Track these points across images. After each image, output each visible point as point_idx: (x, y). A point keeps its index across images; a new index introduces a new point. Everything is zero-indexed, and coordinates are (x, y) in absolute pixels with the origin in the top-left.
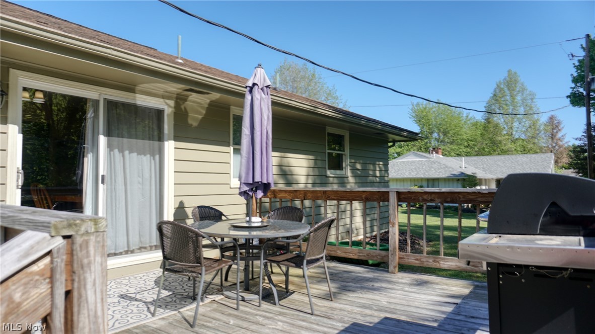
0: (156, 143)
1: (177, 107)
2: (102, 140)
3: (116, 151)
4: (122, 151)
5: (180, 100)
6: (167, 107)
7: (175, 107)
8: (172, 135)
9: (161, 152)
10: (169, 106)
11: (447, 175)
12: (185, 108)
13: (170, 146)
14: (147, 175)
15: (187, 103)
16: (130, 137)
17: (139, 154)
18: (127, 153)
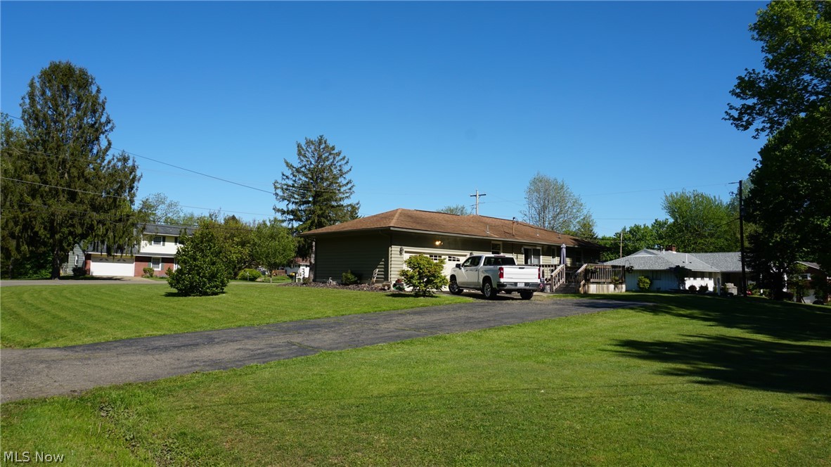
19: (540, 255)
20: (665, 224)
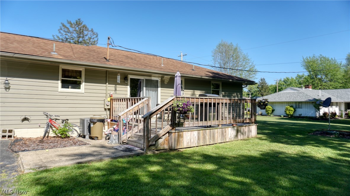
0: (156, 89)
1: (162, 79)
2: (144, 88)
3: (147, 91)
4: (148, 91)
5: (162, 77)
6: (159, 79)
7: (161, 79)
8: (160, 86)
9: (157, 91)
10: (160, 79)
11: (306, 100)
12: (164, 79)
13: (159, 89)
14: (154, 97)
15: (164, 78)
16: (150, 87)
17: (152, 91)
18: (149, 91)
19: (157, 87)
20: (303, 76)
